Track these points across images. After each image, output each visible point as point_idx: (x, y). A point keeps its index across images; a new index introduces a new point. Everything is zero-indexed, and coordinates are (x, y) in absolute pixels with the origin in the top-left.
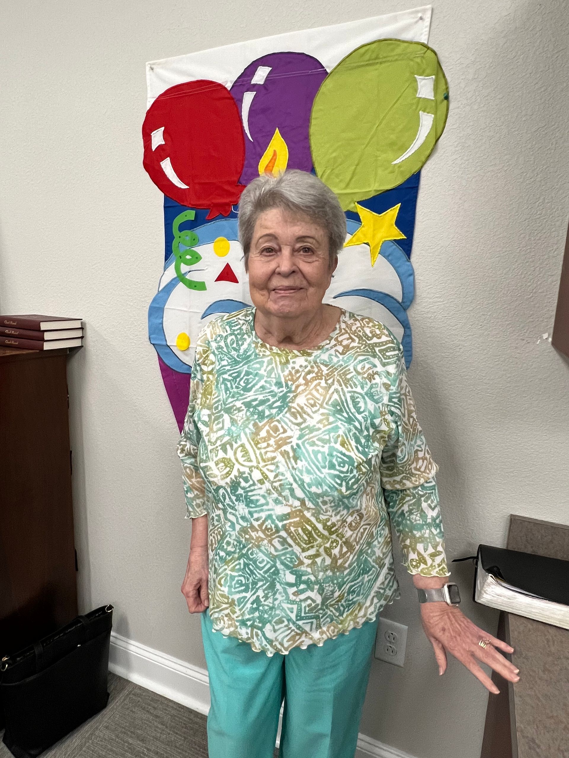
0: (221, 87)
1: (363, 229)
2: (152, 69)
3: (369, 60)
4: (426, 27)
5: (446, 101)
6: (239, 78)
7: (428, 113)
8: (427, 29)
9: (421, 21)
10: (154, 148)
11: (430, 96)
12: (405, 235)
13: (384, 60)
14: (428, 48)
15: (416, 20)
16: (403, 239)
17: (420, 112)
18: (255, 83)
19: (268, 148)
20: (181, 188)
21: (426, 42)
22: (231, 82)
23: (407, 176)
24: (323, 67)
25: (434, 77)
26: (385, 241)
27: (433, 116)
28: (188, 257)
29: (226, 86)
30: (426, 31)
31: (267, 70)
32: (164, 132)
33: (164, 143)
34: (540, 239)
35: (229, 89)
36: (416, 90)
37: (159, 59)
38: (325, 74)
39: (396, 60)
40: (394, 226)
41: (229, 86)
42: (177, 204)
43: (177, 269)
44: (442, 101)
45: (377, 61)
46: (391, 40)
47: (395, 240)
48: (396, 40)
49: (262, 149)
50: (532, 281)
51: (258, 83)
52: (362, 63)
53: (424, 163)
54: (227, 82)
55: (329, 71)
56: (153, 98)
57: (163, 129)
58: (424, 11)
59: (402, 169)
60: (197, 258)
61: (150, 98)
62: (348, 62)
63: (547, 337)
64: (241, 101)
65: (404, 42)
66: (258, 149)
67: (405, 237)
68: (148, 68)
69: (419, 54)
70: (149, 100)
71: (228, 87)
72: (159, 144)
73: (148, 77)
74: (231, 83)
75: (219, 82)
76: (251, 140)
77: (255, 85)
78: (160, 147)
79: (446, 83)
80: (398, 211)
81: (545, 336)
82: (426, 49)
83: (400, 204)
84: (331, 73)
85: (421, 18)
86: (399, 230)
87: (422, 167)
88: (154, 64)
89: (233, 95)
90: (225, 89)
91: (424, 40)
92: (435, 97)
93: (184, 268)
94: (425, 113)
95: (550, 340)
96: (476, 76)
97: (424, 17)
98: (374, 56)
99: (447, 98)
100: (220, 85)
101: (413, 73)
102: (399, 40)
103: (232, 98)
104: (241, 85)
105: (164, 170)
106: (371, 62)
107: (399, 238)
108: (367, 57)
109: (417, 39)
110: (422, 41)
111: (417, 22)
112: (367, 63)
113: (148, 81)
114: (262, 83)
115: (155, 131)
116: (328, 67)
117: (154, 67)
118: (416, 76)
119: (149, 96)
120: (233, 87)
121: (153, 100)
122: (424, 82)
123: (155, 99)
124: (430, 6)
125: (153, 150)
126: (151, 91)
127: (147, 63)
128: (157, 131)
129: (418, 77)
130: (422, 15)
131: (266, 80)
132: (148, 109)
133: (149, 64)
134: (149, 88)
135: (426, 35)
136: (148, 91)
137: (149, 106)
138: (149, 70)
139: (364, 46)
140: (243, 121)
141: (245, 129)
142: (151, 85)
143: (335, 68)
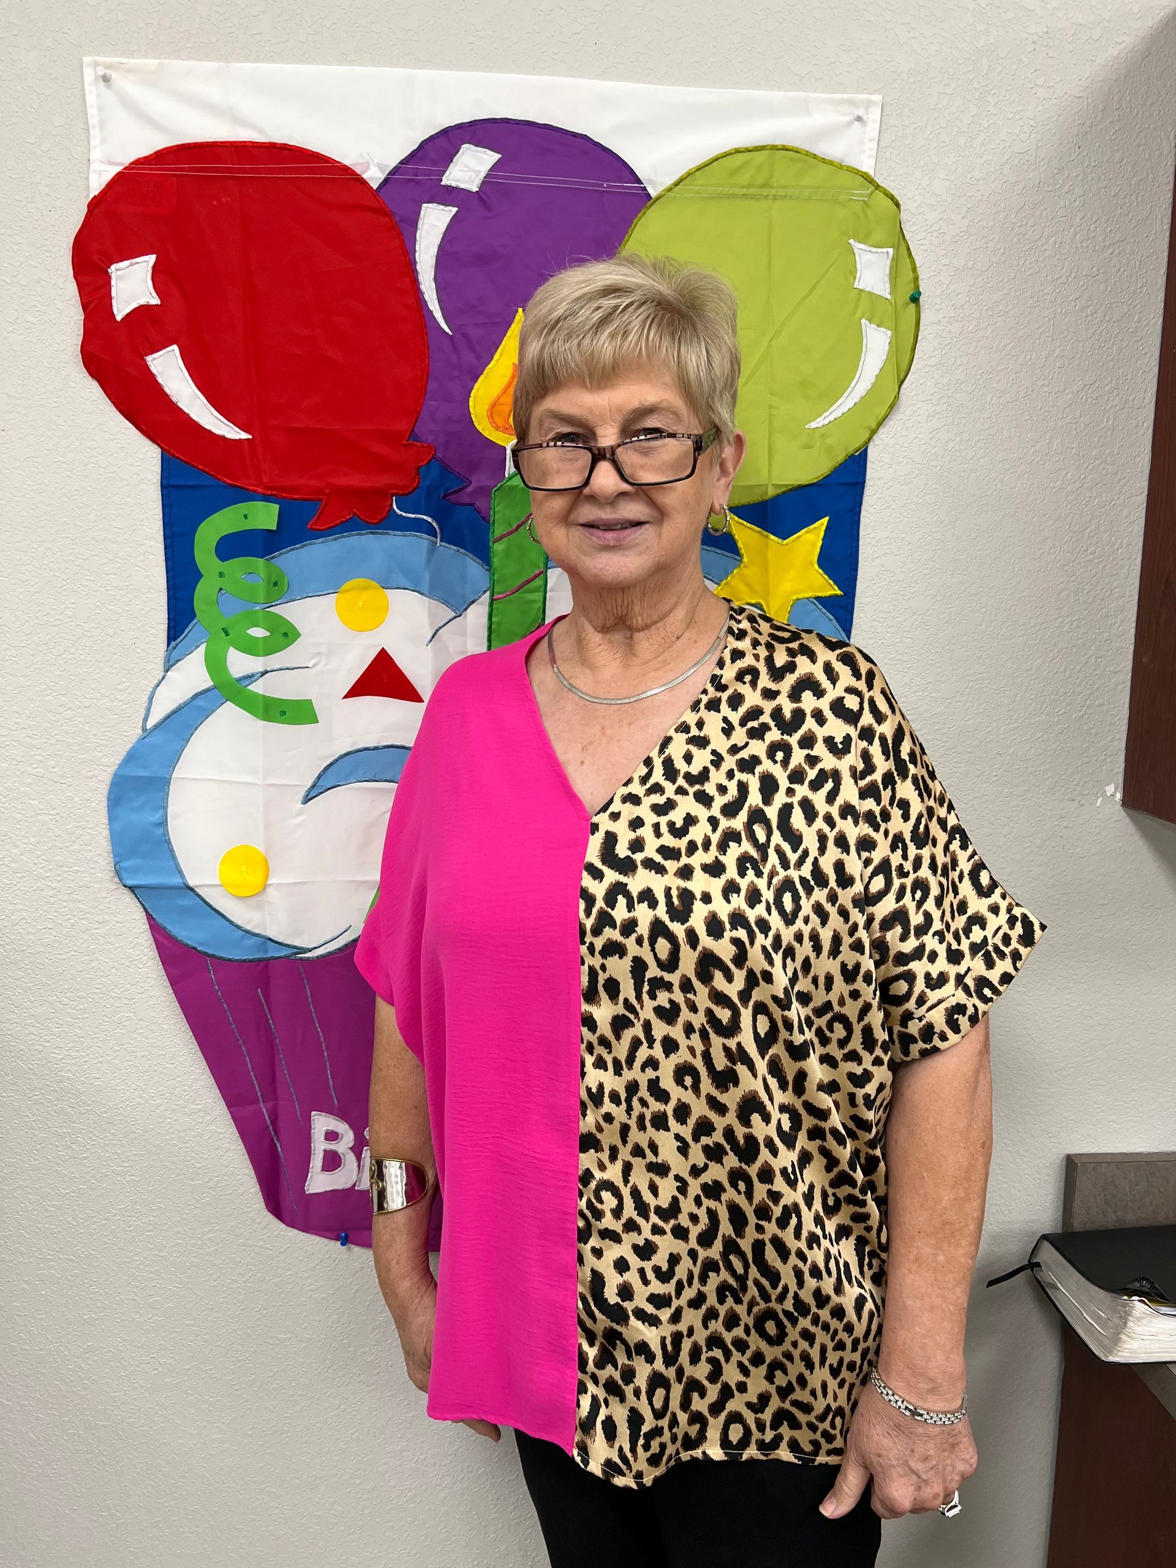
0: (347, 177)
1: (745, 571)
2: (106, 79)
3: (749, 186)
4: (871, 140)
5: (913, 305)
6: (402, 162)
7: (879, 326)
8: (874, 145)
9: (857, 124)
10: (121, 310)
11: (882, 288)
12: (840, 588)
13: (781, 192)
14: (877, 187)
15: (850, 118)
16: (837, 596)
17: (863, 321)
18: (454, 184)
19: (496, 357)
20: (223, 438)
21: (871, 173)
22: (381, 167)
23: (840, 457)
24: (639, 181)
25: (891, 251)
26: (798, 599)
27: (889, 333)
28: (258, 632)
29: (364, 176)
30: (870, 149)
31: (490, 158)
32: (156, 270)
33: (155, 301)
34: (1093, 602)
35: (375, 185)
36: (853, 272)
37: (131, 54)
38: (644, 198)
39: (809, 199)
40: (816, 566)
41: (374, 177)
42: (209, 481)
43: (215, 664)
44: (907, 304)
45: (765, 192)
46: (796, 151)
47: (818, 598)
48: (807, 154)
49: (478, 357)
50: (1084, 683)
51: (462, 186)
52: (733, 191)
53: (874, 432)
54: (368, 168)
55: (653, 192)
56: (111, 163)
57: (152, 259)
58: (868, 104)
59: (828, 441)
60: (285, 634)
61: (103, 161)
62: (699, 182)
63: (1114, 790)
64: (412, 222)
65: (824, 161)
66: (468, 356)
67: (839, 592)
68: (89, 75)
69: (859, 196)
70: (94, 167)
71: (372, 178)
72: (142, 302)
73: (91, 99)
74: (382, 170)
75: (346, 162)
76: (447, 330)
77: (450, 189)
78: (141, 312)
79: (914, 269)
80: (822, 534)
81: (1110, 789)
82: (872, 188)
83: (827, 518)
84: (658, 198)
85: (859, 119)
86: (826, 577)
87: (870, 439)
88: (110, 66)
89: (391, 207)
90: (363, 182)
91: (867, 166)
92: (891, 294)
93: (239, 663)
94: (873, 326)
95: (1119, 796)
96: (970, 264)
97: (864, 117)
98: (761, 179)
99: (915, 299)
100: (346, 169)
101: (846, 235)
102: (815, 156)
103: (383, 212)
105: (160, 380)
106: (752, 191)
107: (828, 594)
108: (745, 178)
109: (852, 161)
110: (864, 170)
111: (850, 123)
112: (744, 191)
113: (92, 112)
114: (475, 189)
115: (126, 263)
116: (651, 182)
117: (114, 74)
118: (851, 241)
119: (95, 155)
120: (386, 181)
121: (113, 171)
122: (868, 257)
123: (119, 169)
124: (877, 98)
125: (119, 318)
126: (103, 141)
127: (87, 59)
128: (132, 265)
129: (857, 246)
130: (860, 112)
131: (484, 183)
132: (96, 193)
133: (96, 64)
134: (95, 133)
135: (870, 156)
136: (94, 142)
137: (96, 185)
138: (96, 80)
139: (737, 151)
140: (421, 278)
141: (426, 297)
142: (102, 124)
143: (670, 189)
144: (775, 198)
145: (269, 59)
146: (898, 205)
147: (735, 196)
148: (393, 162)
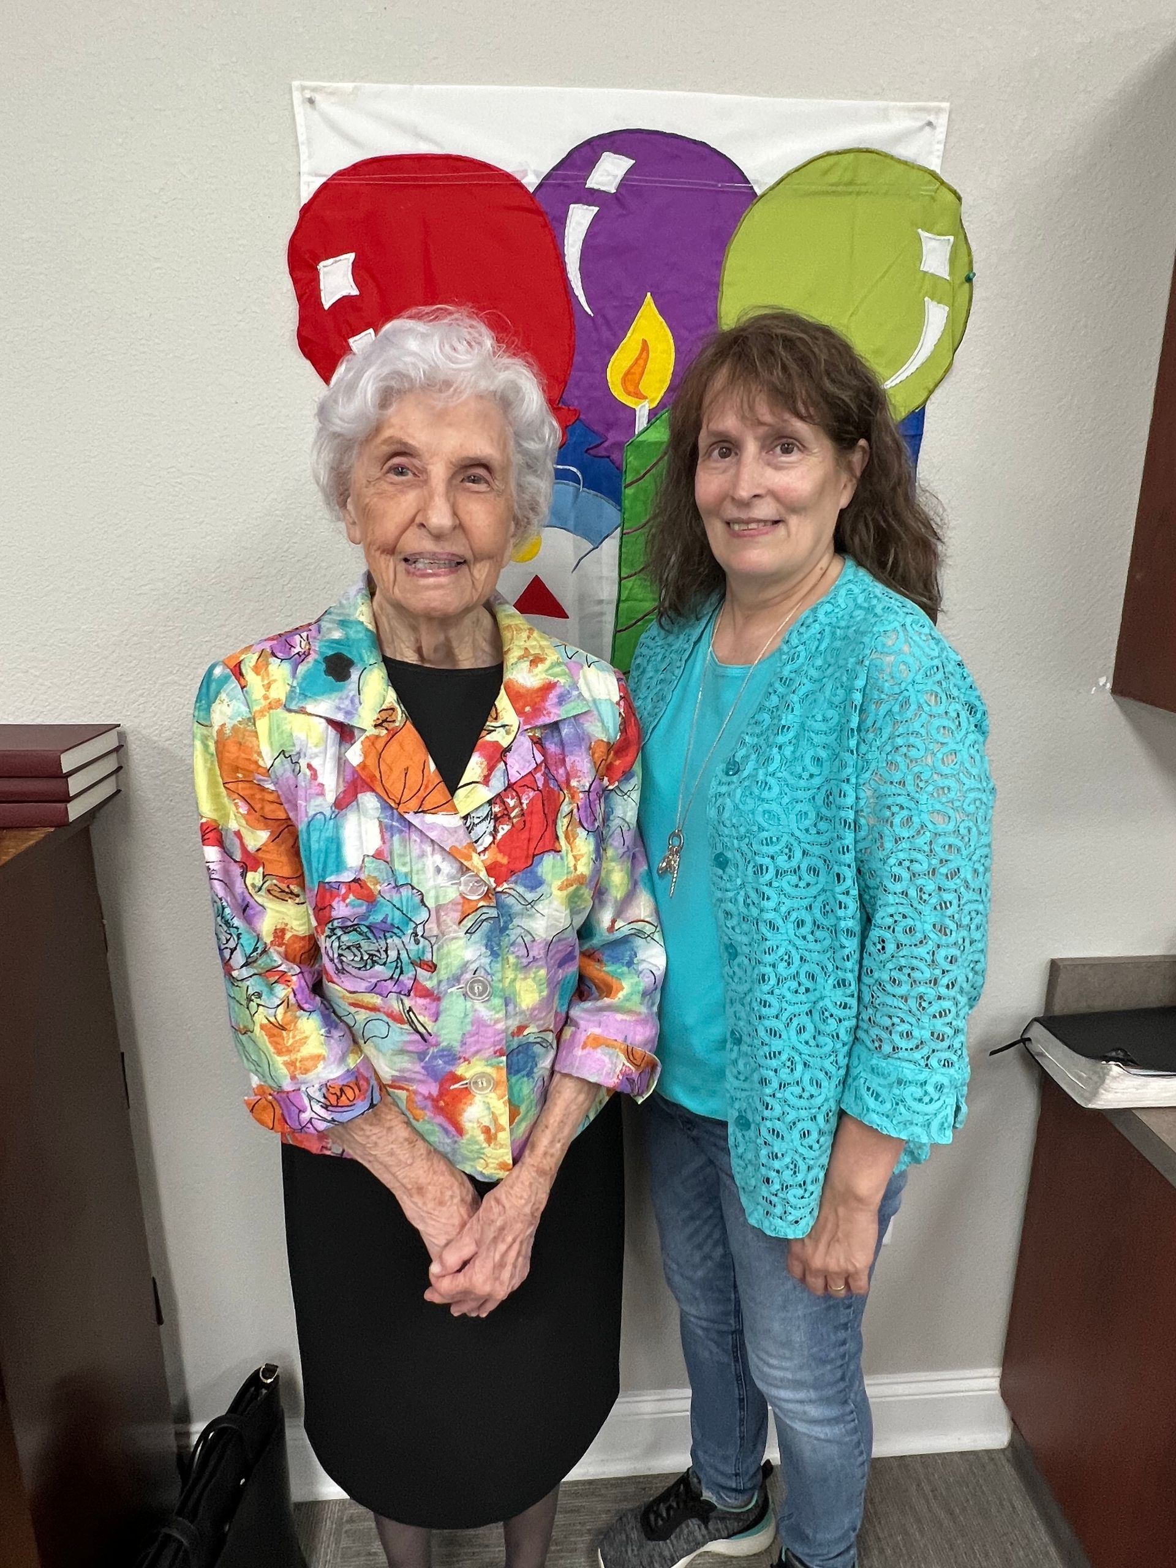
0: (509, 183)
2: (311, 101)
3: (837, 184)
4: (939, 142)
5: (967, 284)
6: (553, 169)
7: (938, 302)
8: (941, 147)
9: (927, 128)
10: (327, 301)
11: (943, 271)
13: (864, 189)
14: (943, 183)
15: (922, 123)
17: (926, 299)
18: (596, 187)
19: (629, 335)
21: (938, 171)
22: (536, 173)
23: (904, 414)
24: (747, 182)
25: (952, 238)
27: (947, 308)
29: (524, 182)
30: (938, 150)
31: (626, 163)
32: (355, 266)
33: (355, 292)
35: (531, 190)
36: (919, 256)
37: (331, 79)
38: (750, 196)
39: (886, 194)
41: (531, 182)
44: (962, 283)
45: (851, 188)
46: (877, 153)
48: (886, 155)
49: (613, 337)
51: (603, 188)
52: (824, 188)
53: (931, 393)
54: (525, 173)
55: (759, 192)
56: (317, 175)
57: (351, 256)
58: (938, 111)
61: (310, 174)
62: (796, 183)
64: (562, 220)
65: (899, 161)
66: (606, 334)
68: (297, 97)
69: (927, 191)
70: (304, 178)
71: (529, 184)
72: (345, 293)
73: (300, 119)
74: (537, 176)
75: (508, 169)
76: (590, 312)
77: (593, 192)
78: (344, 302)
79: (969, 253)
82: (937, 184)
84: (763, 196)
85: (930, 124)
87: (927, 399)
88: (314, 90)
89: (544, 207)
90: (521, 186)
91: (935, 165)
92: (949, 275)
94: (934, 302)
97: (934, 123)
98: (847, 177)
99: (969, 279)
100: (508, 176)
101: (915, 225)
102: (892, 157)
103: (538, 212)
104: (560, 185)
106: (839, 189)
108: (833, 178)
109: (922, 162)
110: (932, 168)
111: (921, 128)
112: (834, 188)
113: (301, 130)
114: (613, 191)
115: (331, 261)
116: (757, 182)
117: (318, 98)
118: (920, 231)
119: (304, 168)
120: (540, 186)
121: (319, 182)
122: (933, 244)
123: (323, 180)
124: (945, 105)
125: (326, 307)
126: (310, 157)
127: (296, 84)
128: (336, 262)
129: (924, 234)
130: (932, 118)
131: (622, 185)
132: (306, 201)
133: (303, 88)
134: (303, 149)
135: (938, 157)
136: (303, 157)
137: (306, 195)
138: (303, 102)
139: (829, 154)
140: (569, 268)
141: (574, 286)
142: (309, 141)
143: (772, 188)
144: (858, 194)
145: (445, 81)
146: (959, 199)
147: (827, 193)
148: (546, 169)
